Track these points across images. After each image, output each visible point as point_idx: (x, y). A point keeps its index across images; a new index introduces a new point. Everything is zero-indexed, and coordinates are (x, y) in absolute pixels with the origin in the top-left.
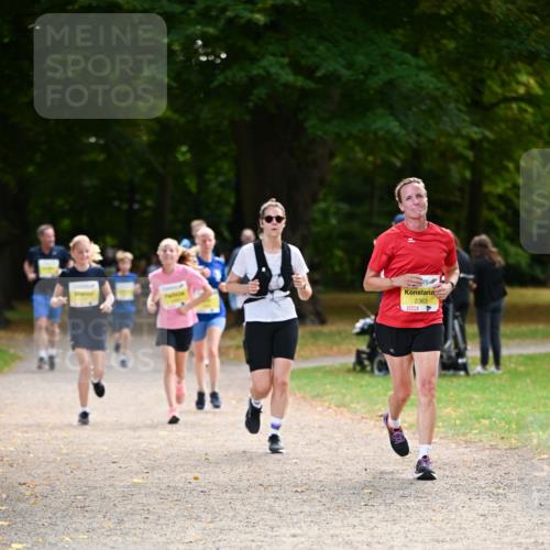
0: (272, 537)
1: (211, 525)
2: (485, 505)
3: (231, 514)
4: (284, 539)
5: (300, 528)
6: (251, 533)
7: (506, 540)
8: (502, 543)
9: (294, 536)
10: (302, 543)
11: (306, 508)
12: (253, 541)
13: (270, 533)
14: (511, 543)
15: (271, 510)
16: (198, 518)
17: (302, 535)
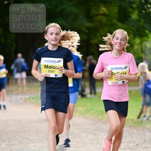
0: (27, 147)
1: (9, 143)
2: (91, 136)
3: (15, 140)
4: (31, 147)
5: (36, 144)
6: (21, 145)
7: (97, 147)
8: (97, 148)
9: (34, 146)
10: (36, 148)
11: (38, 138)
12: (21, 148)
13: (27, 146)
14: (99, 148)
15: (27, 139)
16: (5, 141)
17: (36, 146)
